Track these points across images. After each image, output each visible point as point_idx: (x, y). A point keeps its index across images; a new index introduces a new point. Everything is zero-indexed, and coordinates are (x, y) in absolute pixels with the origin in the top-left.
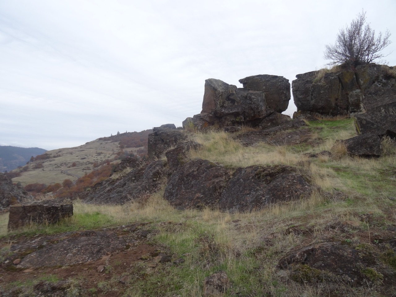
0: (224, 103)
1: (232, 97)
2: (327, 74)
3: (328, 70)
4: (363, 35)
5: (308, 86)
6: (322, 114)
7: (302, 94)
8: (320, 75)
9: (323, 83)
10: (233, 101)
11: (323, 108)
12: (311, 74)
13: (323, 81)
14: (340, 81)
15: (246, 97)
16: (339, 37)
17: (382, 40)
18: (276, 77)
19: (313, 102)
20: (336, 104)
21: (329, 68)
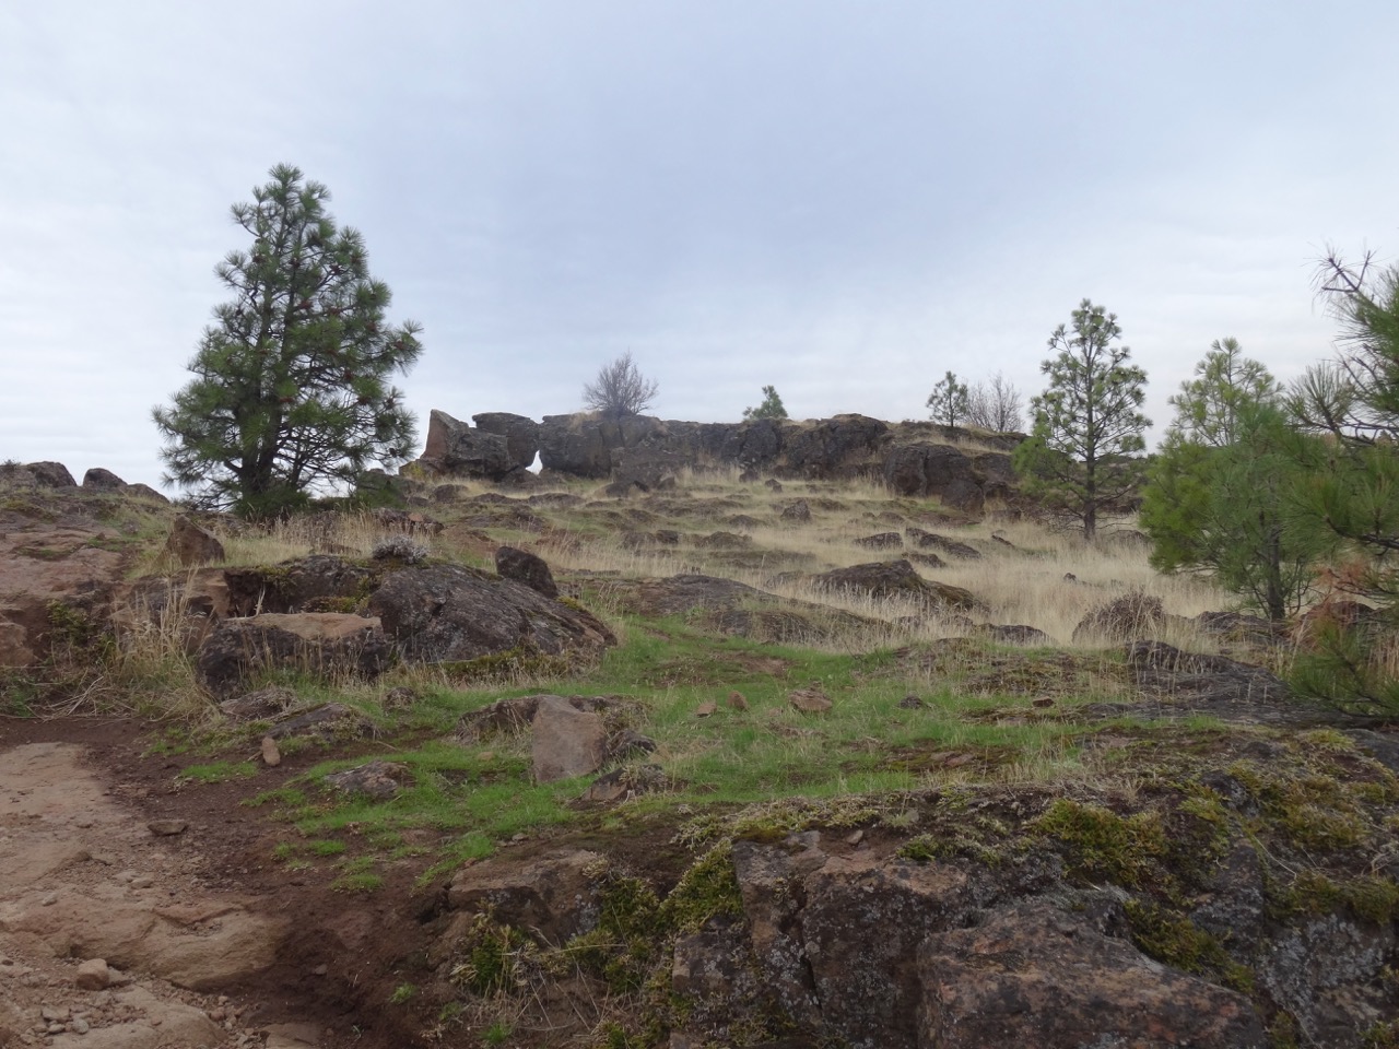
0: (457, 446)
1: (467, 439)
2: (586, 422)
3: (586, 416)
4: (629, 379)
5: (561, 434)
6: (578, 475)
7: (552, 445)
8: (576, 422)
9: (579, 433)
10: (470, 445)
11: (579, 467)
12: (564, 418)
13: (580, 430)
14: (601, 432)
15: (488, 442)
16: (601, 376)
17: (650, 389)
18: (522, 418)
19: (567, 457)
20: (596, 463)
21: (587, 412)
